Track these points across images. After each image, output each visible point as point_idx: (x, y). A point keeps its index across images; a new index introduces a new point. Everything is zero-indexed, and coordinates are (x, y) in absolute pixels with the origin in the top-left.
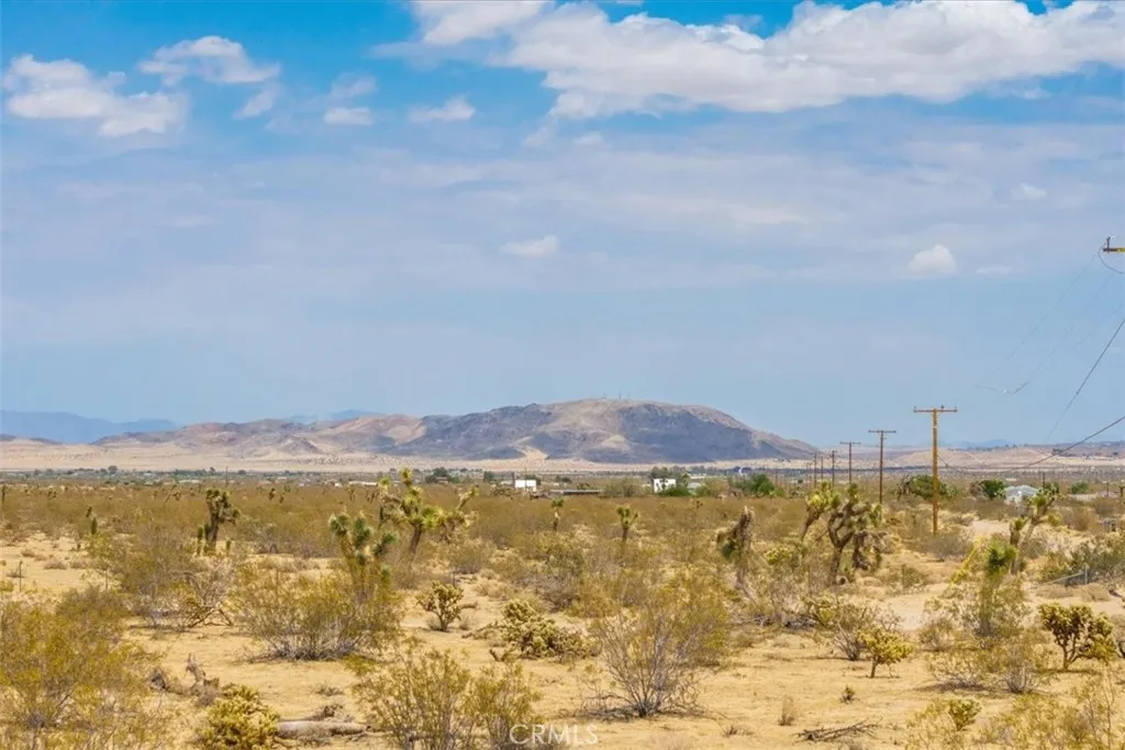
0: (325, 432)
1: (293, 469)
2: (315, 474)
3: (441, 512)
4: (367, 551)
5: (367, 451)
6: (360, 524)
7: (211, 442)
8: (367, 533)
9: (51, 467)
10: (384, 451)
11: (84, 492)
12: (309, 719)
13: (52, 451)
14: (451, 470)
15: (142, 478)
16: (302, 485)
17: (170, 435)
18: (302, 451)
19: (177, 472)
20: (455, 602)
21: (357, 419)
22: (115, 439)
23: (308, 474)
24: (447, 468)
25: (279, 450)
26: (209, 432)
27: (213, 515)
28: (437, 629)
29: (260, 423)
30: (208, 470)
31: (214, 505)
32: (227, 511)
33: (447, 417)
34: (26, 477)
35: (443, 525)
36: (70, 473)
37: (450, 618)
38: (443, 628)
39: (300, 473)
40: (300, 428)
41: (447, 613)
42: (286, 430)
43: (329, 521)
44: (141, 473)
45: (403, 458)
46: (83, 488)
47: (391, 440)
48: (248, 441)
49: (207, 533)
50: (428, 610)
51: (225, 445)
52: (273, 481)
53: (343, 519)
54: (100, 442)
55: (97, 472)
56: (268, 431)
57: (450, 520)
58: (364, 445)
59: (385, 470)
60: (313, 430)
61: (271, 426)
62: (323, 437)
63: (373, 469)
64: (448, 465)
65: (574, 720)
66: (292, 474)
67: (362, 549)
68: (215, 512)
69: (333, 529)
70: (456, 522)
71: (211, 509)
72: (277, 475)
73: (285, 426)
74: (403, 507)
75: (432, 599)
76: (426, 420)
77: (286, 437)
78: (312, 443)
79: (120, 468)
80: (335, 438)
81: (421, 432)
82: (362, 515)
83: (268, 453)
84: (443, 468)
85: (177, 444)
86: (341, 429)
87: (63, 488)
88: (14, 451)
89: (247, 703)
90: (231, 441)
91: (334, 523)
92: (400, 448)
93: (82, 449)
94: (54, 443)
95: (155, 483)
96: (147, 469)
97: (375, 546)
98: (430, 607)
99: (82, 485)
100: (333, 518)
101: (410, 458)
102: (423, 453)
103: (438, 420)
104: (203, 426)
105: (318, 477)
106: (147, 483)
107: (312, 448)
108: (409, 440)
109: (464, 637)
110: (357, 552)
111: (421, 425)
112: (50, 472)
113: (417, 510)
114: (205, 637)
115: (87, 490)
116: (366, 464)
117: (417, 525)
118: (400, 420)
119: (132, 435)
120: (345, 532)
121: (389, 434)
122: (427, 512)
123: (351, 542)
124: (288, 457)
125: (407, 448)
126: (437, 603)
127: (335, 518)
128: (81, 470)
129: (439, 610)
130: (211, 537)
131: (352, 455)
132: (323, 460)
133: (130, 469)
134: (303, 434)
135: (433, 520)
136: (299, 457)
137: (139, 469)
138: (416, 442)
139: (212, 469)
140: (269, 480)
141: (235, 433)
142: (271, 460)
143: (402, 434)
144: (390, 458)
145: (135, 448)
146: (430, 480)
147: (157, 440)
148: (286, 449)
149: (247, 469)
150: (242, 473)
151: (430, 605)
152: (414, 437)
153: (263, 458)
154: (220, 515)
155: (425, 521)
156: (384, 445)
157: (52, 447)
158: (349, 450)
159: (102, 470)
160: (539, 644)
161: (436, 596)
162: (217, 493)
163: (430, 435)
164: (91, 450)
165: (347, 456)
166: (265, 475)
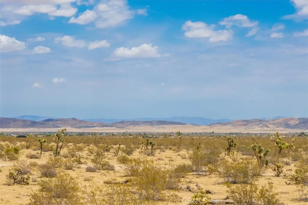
0: (271, 122)
1: (262, 132)
2: (268, 134)
3: (287, 144)
4: (262, 155)
5: (283, 127)
6: (260, 147)
7: (240, 125)
8: (262, 150)
9: (196, 132)
10: (287, 127)
11: (204, 139)
12: (222, 199)
13: (197, 127)
14: (306, 133)
15: (221, 135)
16: (264, 137)
17: (229, 123)
18: (265, 127)
19: (230, 133)
20: (281, 169)
21: (280, 118)
22: (214, 124)
23: (266, 134)
24: (304, 132)
25: (258, 127)
26: (239, 122)
27: (229, 145)
28: (277, 176)
29: (253, 120)
30: (239, 133)
31: (229, 142)
32: (233, 144)
33: (305, 118)
34: (188, 134)
35: (287, 147)
36: (201, 133)
37: (280, 173)
38: (278, 176)
39: (264, 134)
40: (264, 121)
41: (279, 171)
42: (260, 122)
43: (251, 146)
44: (221, 133)
45: (293, 129)
46: (204, 137)
47: (289, 124)
48: (250, 125)
49: (228, 150)
50: (274, 171)
51: (244, 126)
52: (256, 136)
53: (255, 146)
54: (210, 125)
55: (209, 133)
56: (256, 122)
57: (289, 146)
58: (282, 126)
59: (288, 132)
60: (268, 121)
61: (256, 120)
62: (270, 124)
63: (285, 132)
64: (305, 131)
65: (296, 201)
66: (262, 134)
67: (260, 154)
68: (230, 144)
69: (252, 149)
70: (291, 147)
71: (229, 143)
72: (257, 134)
73: (260, 121)
74: (277, 143)
75: (275, 168)
76: (299, 119)
77: (260, 124)
78: (268, 125)
79: (215, 132)
80: (274, 124)
81: (298, 122)
82: (260, 145)
83: (255, 128)
84: (303, 132)
85: (231, 126)
86: (276, 121)
87: (198, 137)
88: (186, 127)
89: (202, 195)
90: (245, 125)
91: (252, 147)
92: (292, 126)
93: (204, 127)
94: (197, 125)
95: (224, 136)
96: (222, 132)
97: (264, 153)
98: (275, 170)
99: (203, 137)
100: (252, 145)
101: (295, 130)
102: (298, 128)
103: (303, 119)
104: (238, 121)
105: (269, 135)
106: (222, 136)
107: (267, 127)
108: (294, 125)
109: (283, 178)
110: (259, 155)
111: (298, 120)
112: (196, 133)
113: (280, 143)
114: (211, 177)
115: (205, 138)
116: (283, 131)
117: (280, 147)
118: (292, 119)
119: (218, 123)
120: (255, 149)
121: (289, 123)
122: (283, 144)
123: (257, 152)
124: (261, 129)
125: (294, 126)
126: (276, 169)
127: (253, 146)
128: (204, 132)
129: (277, 171)
130: (229, 151)
131: (278, 129)
132: (270, 130)
133: (217, 132)
134: (265, 123)
135: (284, 146)
136: (263, 129)
137: (220, 132)
138: (297, 125)
139: (240, 132)
140: (255, 135)
141: (246, 123)
142: (256, 130)
143: (292, 123)
144: (289, 129)
145: (219, 127)
146: (300, 135)
147: (225, 125)
148: (260, 127)
149: (249, 132)
150: (248, 133)
151: (275, 169)
152: (296, 124)
153: (254, 130)
154: (231, 145)
155: (282, 147)
156: (287, 126)
157: (197, 126)
158: (278, 127)
159: (210, 133)
160: (299, 180)
161: (276, 167)
162: (230, 139)
163: (300, 123)
164: (208, 127)
165: (277, 129)
166: (254, 134)
